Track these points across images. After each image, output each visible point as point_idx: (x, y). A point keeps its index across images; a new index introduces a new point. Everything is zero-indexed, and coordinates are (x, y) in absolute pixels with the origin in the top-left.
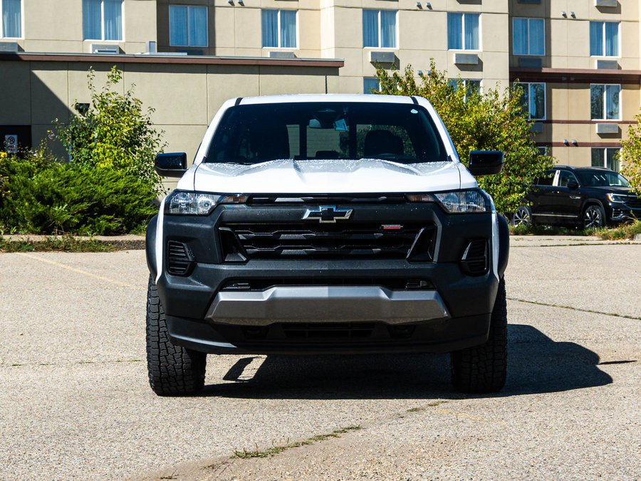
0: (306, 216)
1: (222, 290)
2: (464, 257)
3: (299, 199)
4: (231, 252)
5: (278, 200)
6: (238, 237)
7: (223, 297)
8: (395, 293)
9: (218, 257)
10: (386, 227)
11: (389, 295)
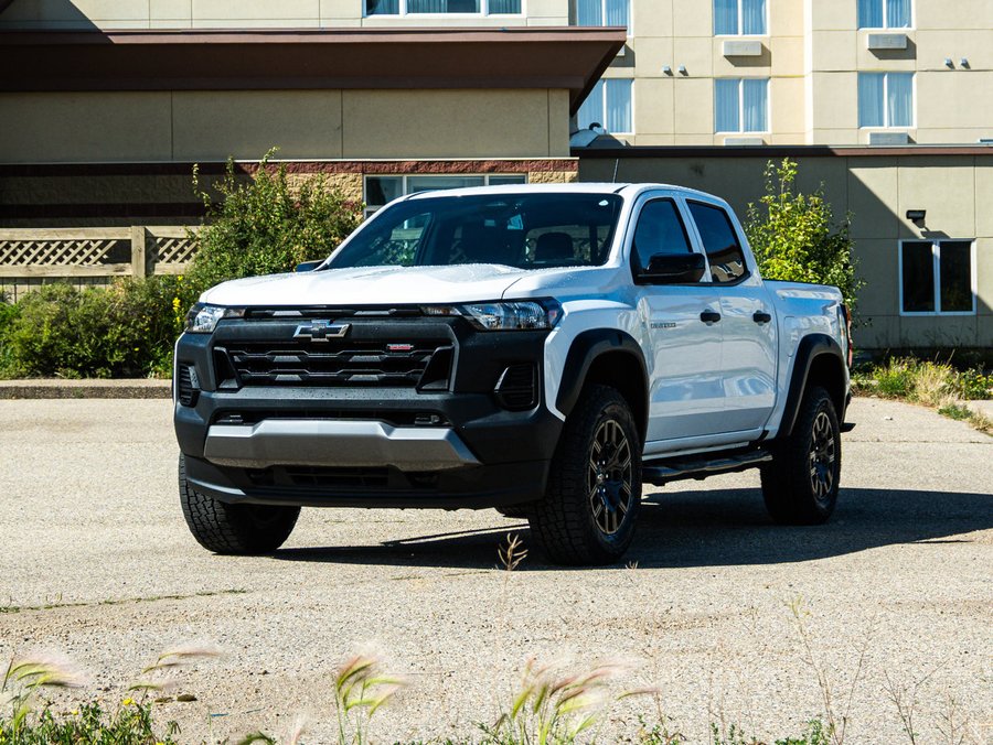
0: (296, 334)
1: (215, 423)
2: (497, 387)
3: (297, 313)
4: (230, 377)
5: (277, 313)
6: (233, 359)
7: (216, 431)
8: (397, 430)
9: (213, 382)
10: (392, 347)
11: (389, 433)
